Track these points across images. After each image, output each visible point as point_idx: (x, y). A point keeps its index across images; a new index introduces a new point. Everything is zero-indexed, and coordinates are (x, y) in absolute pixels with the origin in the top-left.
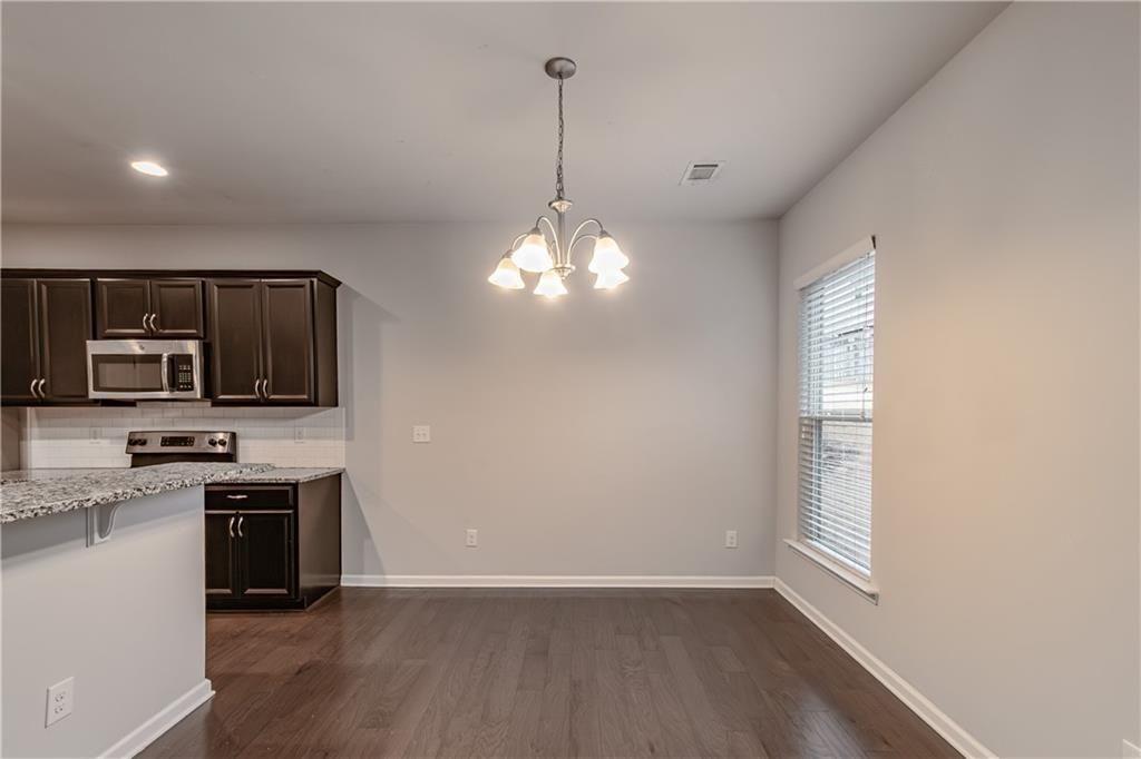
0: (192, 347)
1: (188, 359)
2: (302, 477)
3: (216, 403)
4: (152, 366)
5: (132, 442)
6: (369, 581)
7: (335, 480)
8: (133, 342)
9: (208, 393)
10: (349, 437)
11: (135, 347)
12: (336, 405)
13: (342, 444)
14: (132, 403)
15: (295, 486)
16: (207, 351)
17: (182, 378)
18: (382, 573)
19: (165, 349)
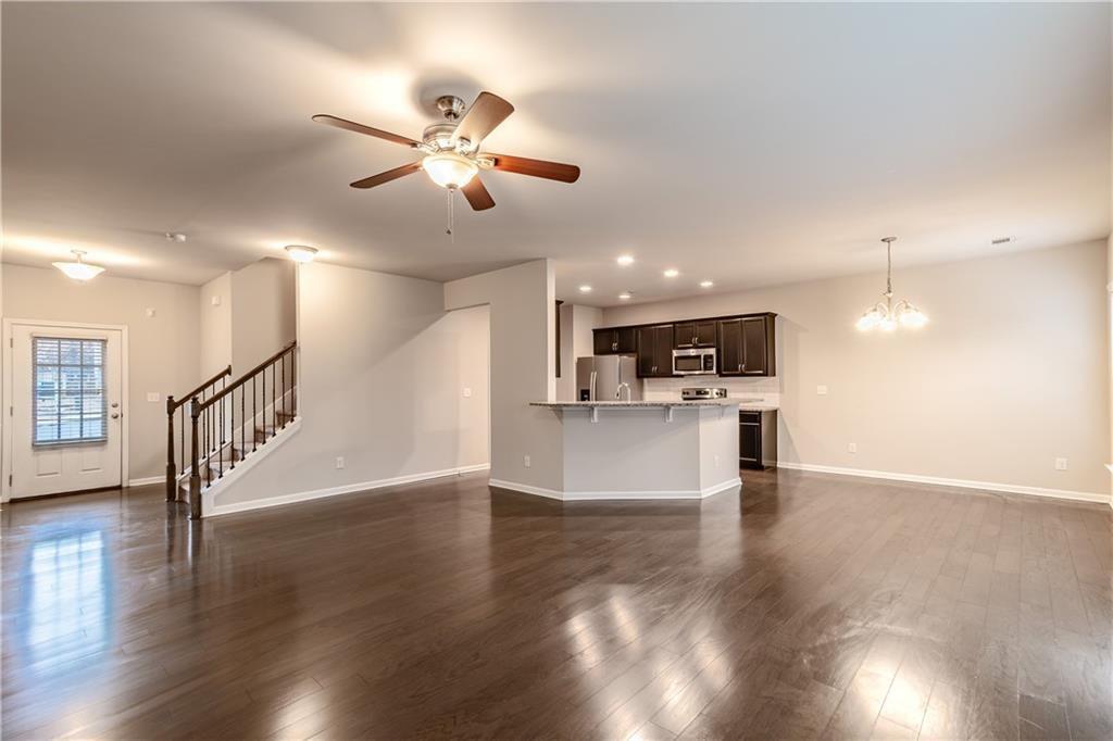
0: (712, 351)
1: (711, 356)
2: (764, 409)
3: (722, 375)
4: (698, 360)
5: (684, 393)
6: (791, 466)
7: (775, 413)
8: (692, 350)
9: (719, 371)
10: (781, 392)
11: (693, 352)
12: (774, 375)
13: (777, 395)
14: (682, 376)
15: (760, 412)
16: (718, 352)
17: (709, 365)
18: (800, 462)
19: (703, 352)
